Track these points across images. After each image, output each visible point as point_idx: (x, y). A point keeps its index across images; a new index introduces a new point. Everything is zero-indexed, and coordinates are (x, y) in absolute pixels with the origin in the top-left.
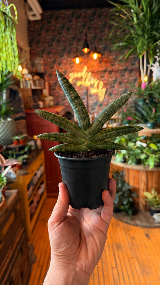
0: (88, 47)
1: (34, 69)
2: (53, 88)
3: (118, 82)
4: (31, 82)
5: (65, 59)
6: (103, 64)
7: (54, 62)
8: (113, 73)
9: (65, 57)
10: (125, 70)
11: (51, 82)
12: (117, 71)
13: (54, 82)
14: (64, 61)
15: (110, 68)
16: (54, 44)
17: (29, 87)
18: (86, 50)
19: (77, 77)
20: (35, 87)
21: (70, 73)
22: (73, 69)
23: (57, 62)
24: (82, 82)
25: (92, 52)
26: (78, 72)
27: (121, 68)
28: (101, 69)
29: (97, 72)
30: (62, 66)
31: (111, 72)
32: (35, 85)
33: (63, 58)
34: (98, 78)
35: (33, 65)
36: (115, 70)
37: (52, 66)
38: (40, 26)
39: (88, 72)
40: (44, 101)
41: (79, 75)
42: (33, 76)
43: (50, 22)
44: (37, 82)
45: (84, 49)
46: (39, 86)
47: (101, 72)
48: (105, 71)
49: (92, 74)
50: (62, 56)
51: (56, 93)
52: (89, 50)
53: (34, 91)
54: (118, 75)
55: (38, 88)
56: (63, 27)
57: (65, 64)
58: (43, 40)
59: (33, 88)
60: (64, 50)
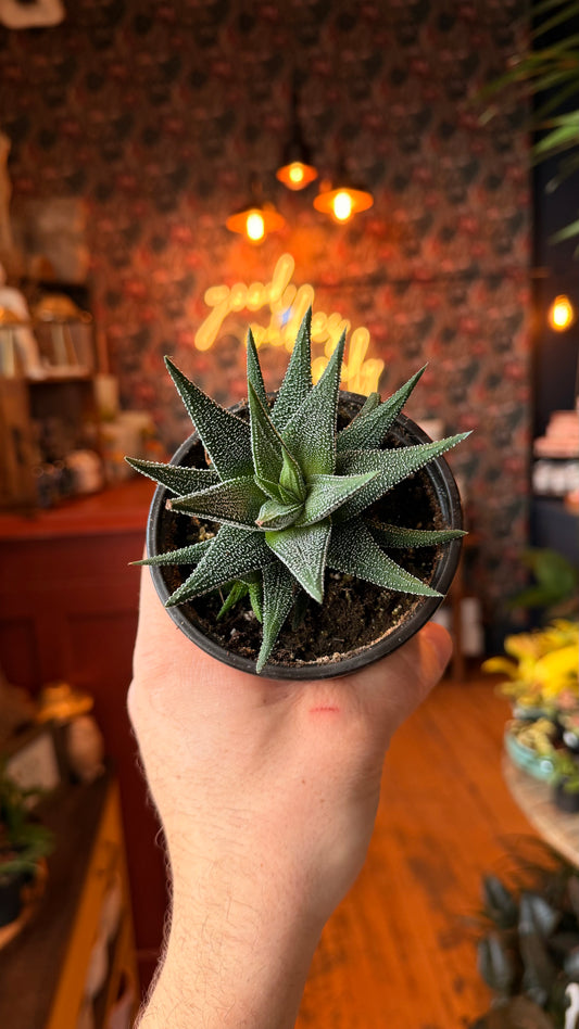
0: (306, 159)
1: (35, 264)
2: (129, 359)
3: (436, 330)
4: (24, 337)
5: (185, 221)
6: (366, 246)
7: (131, 235)
8: (415, 292)
9: (185, 209)
10: (469, 276)
11: (118, 332)
12: (431, 281)
13: (134, 329)
14: (182, 233)
15: (398, 268)
16: (129, 149)
17: (10, 369)
18: (296, 174)
19: (245, 309)
20: (47, 364)
21: (208, 286)
22: (226, 269)
23: (146, 237)
24: (269, 328)
25: (324, 186)
26: (248, 282)
27: (448, 266)
28: (356, 271)
29: (341, 284)
30: (173, 254)
31: (402, 285)
32: (46, 352)
33: (173, 218)
34: (344, 315)
35: (29, 240)
36: (423, 276)
37: (119, 254)
38: (58, 60)
39: (296, 282)
40: (98, 448)
41: (254, 299)
42: (32, 302)
43: (105, 44)
44: (59, 336)
45: (284, 170)
46: (70, 362)
47: (357, 283)
48: (376, 280)
49: (316, 292)
50: (168, 207)
51: (146, 382)
52: (313, 176)
53: (40, 394)
54: (439, 297)
55: (63, 371)
56: (170, 70)
57: (187, 245)
58: (71, 128)
59: (36, 371)
60: (178, 179)
